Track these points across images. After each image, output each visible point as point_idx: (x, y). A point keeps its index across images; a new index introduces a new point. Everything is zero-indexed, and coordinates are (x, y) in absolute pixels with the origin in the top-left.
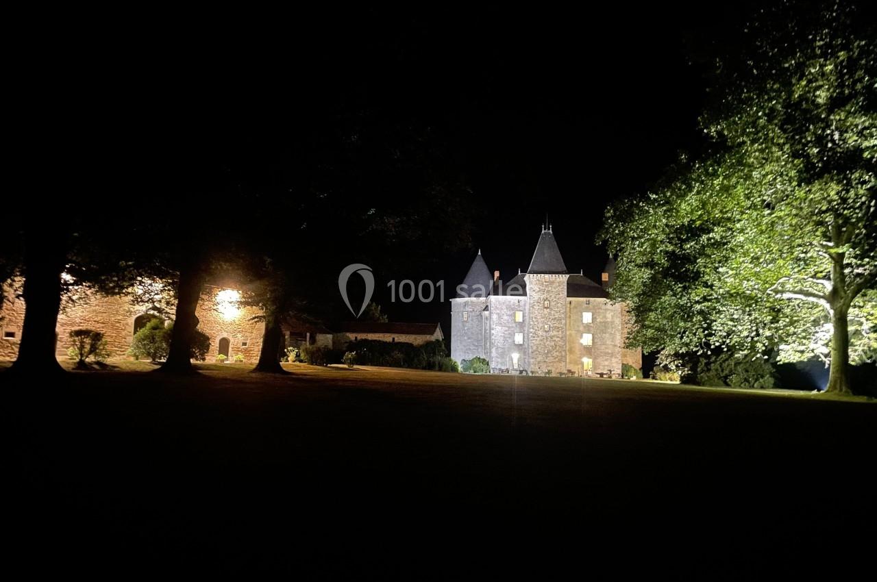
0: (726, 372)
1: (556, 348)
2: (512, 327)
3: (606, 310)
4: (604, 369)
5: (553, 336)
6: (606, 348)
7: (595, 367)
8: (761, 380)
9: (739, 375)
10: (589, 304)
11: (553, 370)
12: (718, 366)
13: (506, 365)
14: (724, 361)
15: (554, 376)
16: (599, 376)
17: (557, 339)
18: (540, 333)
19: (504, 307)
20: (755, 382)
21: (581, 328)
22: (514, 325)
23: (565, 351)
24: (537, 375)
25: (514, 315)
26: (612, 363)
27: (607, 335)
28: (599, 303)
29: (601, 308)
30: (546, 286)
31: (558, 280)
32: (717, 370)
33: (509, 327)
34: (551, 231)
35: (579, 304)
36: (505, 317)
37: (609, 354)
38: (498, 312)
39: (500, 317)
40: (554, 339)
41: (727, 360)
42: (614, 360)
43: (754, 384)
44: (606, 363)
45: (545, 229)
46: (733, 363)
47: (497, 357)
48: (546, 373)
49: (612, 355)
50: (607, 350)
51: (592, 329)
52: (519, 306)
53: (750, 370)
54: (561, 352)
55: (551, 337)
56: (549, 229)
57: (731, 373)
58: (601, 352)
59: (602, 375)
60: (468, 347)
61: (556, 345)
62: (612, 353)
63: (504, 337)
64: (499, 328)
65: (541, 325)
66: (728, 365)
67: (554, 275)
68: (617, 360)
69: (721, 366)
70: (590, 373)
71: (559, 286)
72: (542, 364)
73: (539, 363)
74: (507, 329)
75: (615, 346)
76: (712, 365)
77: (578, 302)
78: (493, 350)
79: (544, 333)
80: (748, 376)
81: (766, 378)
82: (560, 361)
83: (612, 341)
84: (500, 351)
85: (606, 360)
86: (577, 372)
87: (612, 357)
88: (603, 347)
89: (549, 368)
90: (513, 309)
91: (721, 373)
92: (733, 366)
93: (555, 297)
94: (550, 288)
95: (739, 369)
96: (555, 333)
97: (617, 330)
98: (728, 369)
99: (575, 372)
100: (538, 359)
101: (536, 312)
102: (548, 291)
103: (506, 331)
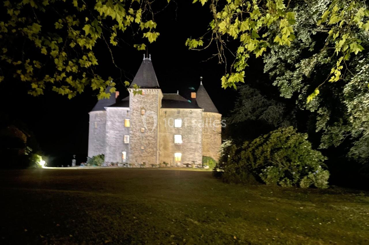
0: (260, 161)
1: (149, 146)
2: (122, 131)
3: (191, 117)
4: (189, 161)
5: (147, 136)
6: (191, 145)
7: (183, 159)
8: (311, 175)
9: (277, 166)
10: (179, 113)
11: (147, 162)
12: (250, 154)
13: (116, 159)
14: (257, 148)
15: (148, 167)
16: (185, 166)
17: (150, 138)
18: (138, 134)
19: (117, 116)
20: (302, 176)
21: (174, 131)
22: (123, 129)
23: (156, 147)
24: (134, 167)
25: (124, 122)
26: (195, 156)
27: (192, 136)
28: (187, 113)
29: (187, 116)
30: (143, 98)
31: (152, 93)
32: (248, 159)
33: (119, 131)
34: (150, 59)
35: (172, 113)
36: (117, 124)
37: (193, 149)
38: (112, 119)
39: (113, 123)
40: (149, 138)
41: (261, 145)
42: (196, 154)
43: (299, 181)
44: (191, 156)
45: (146, 57)
46: (269, 150)
47: (110, 154)
48: (141, 165)
49: (195, 150)
50: (192, 147)
51: (181, 131)
52: (128, 115)
53: (293, 159)
54: (153, 148)
55: (146, 137)
56: (149, 57)
57: (267, 163)
58: (187, 148)
59: (187, 165)
60: (97, 147)
61: (149, 143)
62: (195, 149)
63: (116, 138)
64: (112, 132)
65: (138, 128)
66: (263, 152)
67: (149, 90)
68: (198, 154)
69: (253, 154)
70: (179, 164)
71: (153, 98)
72: (138, 158)
73: (136, 157)
74: (118, 132)
75: (198, 143)
76: (243, 152)
77: (171, 112)
78: (107, 148)
79: (141, 134)
80: (289, 167)
81: (317, 172)
82: (152, 155)
83: (195, 140)
84: (113, 148)
85: (191, 154)
86: (169, 164)
87: (195, 151)
88: (189, 144)
89: (144, 161)
90: (123, 117)
91: (253, 164)
92: (269, 153)
93: (150, 107)
94: (146, 100)
95: (277, 156)
96: (149, 134)
97: (199, 132)
98: (262, 158)
99: (168, 164)
100: (136, 154)
101: (135, 118)
102: (144, 102)
103: (117, 134)
